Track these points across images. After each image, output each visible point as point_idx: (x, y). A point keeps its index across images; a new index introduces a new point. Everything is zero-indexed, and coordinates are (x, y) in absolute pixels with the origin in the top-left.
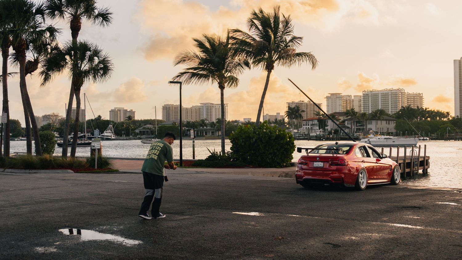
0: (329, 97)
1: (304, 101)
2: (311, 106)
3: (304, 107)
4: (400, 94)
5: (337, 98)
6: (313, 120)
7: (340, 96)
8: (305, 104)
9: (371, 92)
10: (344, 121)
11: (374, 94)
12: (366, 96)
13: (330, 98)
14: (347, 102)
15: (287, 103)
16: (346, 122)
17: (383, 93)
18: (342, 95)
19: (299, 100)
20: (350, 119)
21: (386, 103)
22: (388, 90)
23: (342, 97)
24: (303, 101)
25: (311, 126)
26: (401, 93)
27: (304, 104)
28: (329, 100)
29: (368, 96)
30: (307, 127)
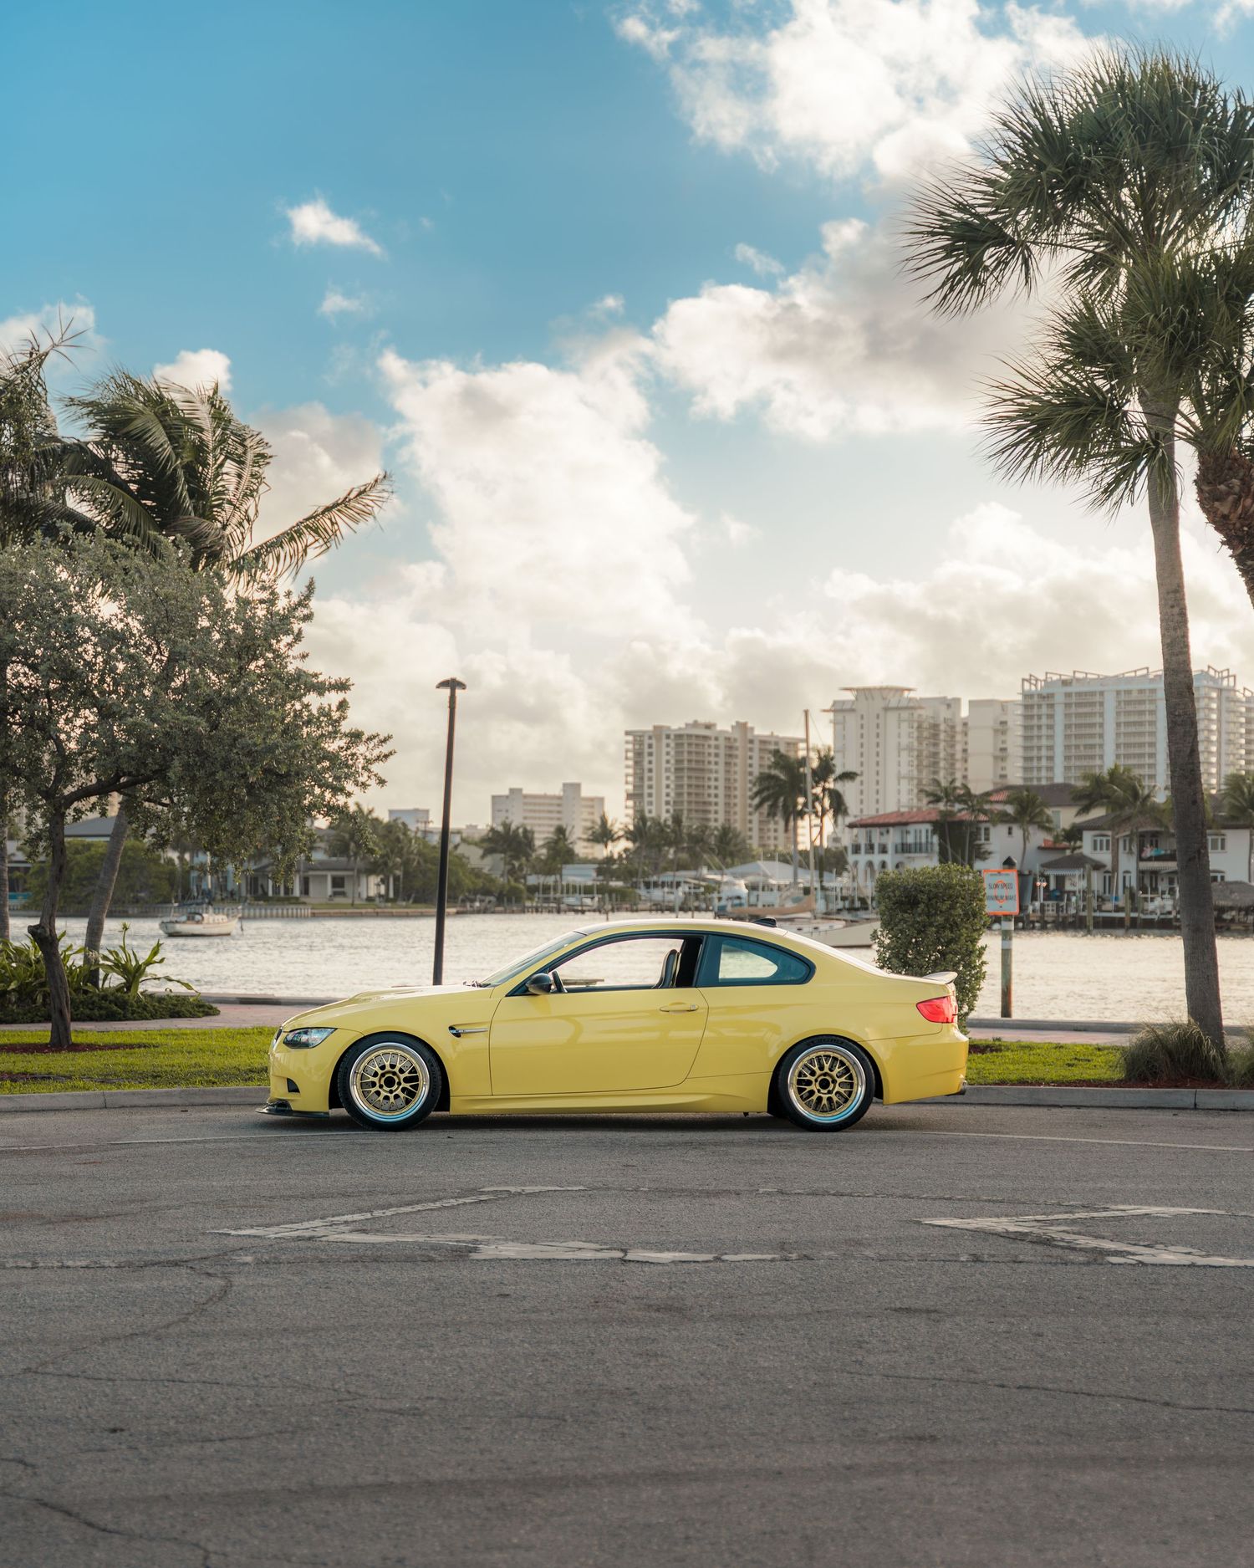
0: (847, 707)
1: (714, 725)
2: (751, 750)
3: (717, 755)
4: (1214, 695)
5: (886, 709)
6: (906, 824)
7: (904, 704)
8: (722, 742)
9: (1065, 683)
10: (1074, 834)
11: (1079, 694)
12: (1037, 703)
13: (852, 710)
14: (935, 736)
15: (627, 733)
16: (1088, 836)
17: (1129, 692)
18: (912, 695)
19: (691, 721)
20: (1113, 824)
21: (1141, 745)
22: (1151, 676)
23: (912, 708)
24: (708, 727)
25: (900, 857)
26: (1220, 690)
27: (716, 739)
28: (844, 723)
29: (1051, 706)
30: (877, 858)
